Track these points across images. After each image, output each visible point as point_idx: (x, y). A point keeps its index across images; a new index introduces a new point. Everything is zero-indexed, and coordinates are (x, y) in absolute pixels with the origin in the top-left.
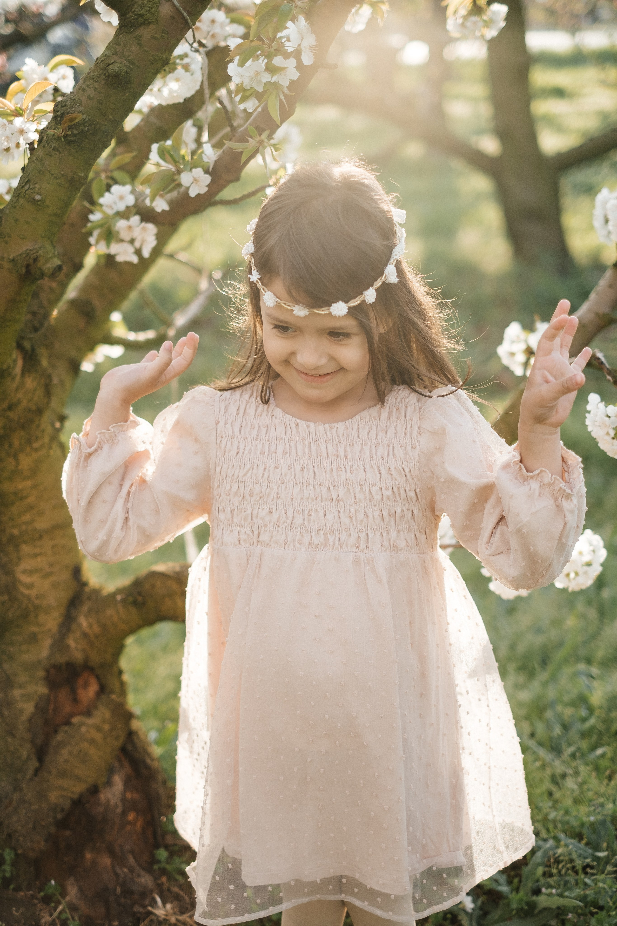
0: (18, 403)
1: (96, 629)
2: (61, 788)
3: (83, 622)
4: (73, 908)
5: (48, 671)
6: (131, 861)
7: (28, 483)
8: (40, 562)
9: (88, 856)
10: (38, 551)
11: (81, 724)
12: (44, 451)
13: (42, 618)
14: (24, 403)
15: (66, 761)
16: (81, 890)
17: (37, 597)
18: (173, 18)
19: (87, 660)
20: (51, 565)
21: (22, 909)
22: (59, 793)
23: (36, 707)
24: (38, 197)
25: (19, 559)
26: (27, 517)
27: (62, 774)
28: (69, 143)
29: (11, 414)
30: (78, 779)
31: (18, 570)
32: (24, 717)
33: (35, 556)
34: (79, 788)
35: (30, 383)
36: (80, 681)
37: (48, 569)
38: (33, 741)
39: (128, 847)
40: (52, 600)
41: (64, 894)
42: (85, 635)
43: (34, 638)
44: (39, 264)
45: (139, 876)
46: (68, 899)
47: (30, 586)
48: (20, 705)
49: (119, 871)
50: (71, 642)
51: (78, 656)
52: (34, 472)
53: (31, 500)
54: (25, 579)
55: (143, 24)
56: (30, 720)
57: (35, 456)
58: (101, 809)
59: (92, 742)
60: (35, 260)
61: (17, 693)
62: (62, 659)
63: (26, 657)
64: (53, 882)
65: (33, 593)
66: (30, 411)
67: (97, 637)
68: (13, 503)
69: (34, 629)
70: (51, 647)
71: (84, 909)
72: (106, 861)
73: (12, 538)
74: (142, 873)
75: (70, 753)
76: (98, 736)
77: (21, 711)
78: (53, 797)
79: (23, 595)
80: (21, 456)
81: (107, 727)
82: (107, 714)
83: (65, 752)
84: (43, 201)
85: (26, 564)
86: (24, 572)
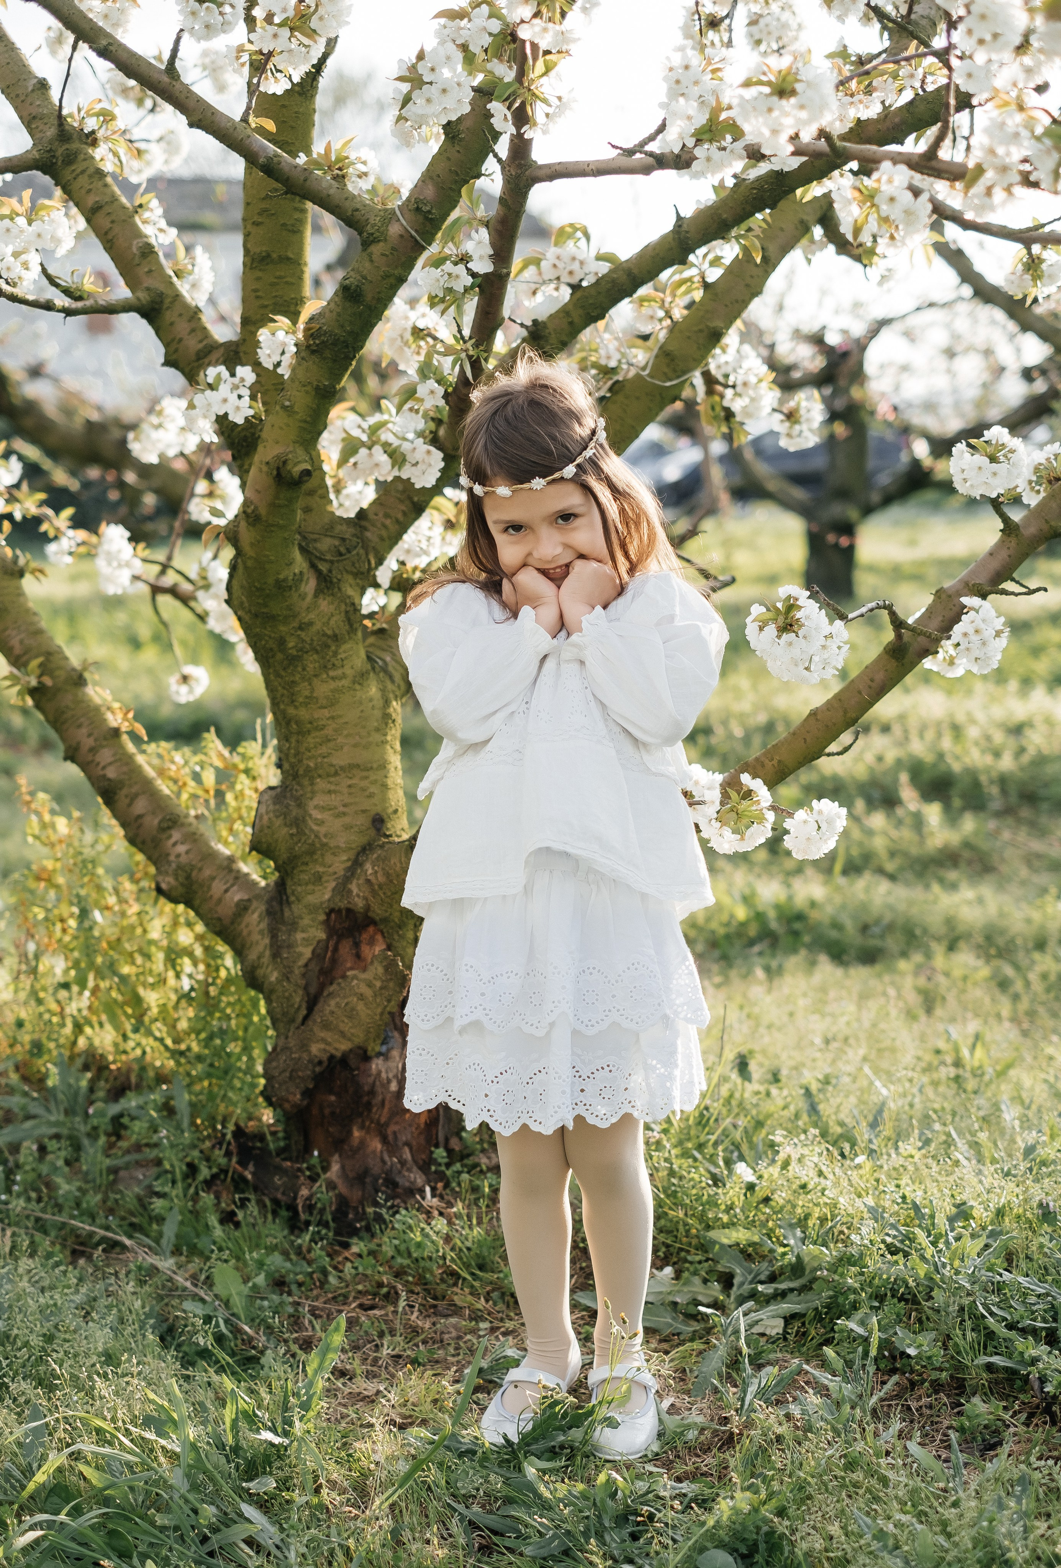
0: (311, 624)
1: (381, 879)
2: (323, 1040)
3: (369, 868)
4: (331, 1185)
5: (328, 915)
6: (407, 1155)
7: (326, 713)
8: (334, 800)
9: (356, 1133)
10: (333, 788)
11: (355, 977)
12: (345, 682)
13: (329, 859)
14: (318, 626)
15: (332, 1012)
16: (343, 1167)
17: (325, 836)
18: (401, 236)
19: (368, 908)
20: (345, 806)
21: (285, 1179)
22: (322, 1046)
23: (313, 952)
24: (287, 403)
25: (313, 792)
26: (324, 750)
27: (326, 1026)
28: (313, 352)
29: (303, 634)
30: (343, 1034)
31: (311, 804)
32: (301, 962)
33: (330, 792)
34: (344, 1046)
35: (325, 605)
36: (365, 936)
37: (341, 809)
38: (306, 988)
39: (403, 1138)
40: (341, 840)
41: (325, 1169)
42: (368, 881)
43: (318, 879)
44: (289, 467)
45: (409, 1170)
46: (328, 1175)
47: (321, 823)
48: (300, 949)
49: (386, 1158)
50: (354, 887)
51: (359, 904)
52: (332, 703)
53: (328, 731)
54: (316, 814)
55: (373, 242)
56: (306, 965)
57: (333, 685)
58: (371, 1080)
59: (361, 997)
60: (285, 462)
61: (299, 936)
62: (343, 904)
63: (311, 899)
64: (316, 1153)
65: (322, 830)
66: (325, 635)
67: (380, 886)
68: (309, 732)
69: (321, 869)
70: (333, 890)
71: (342, 1188)
72: (376, 1145)
73: (308, 770)
74: (415, 1169)
75: (338, 1005)
76: (368, 992)
77: (300, 955)
78: (315, 1049)
79: (311, 830)
80: (315, 681)
81: (378, 984)
82: (380, 970)
83: (333, 1003)
84: (291, 407)
85: (320, 800)
86: (316, 807)
